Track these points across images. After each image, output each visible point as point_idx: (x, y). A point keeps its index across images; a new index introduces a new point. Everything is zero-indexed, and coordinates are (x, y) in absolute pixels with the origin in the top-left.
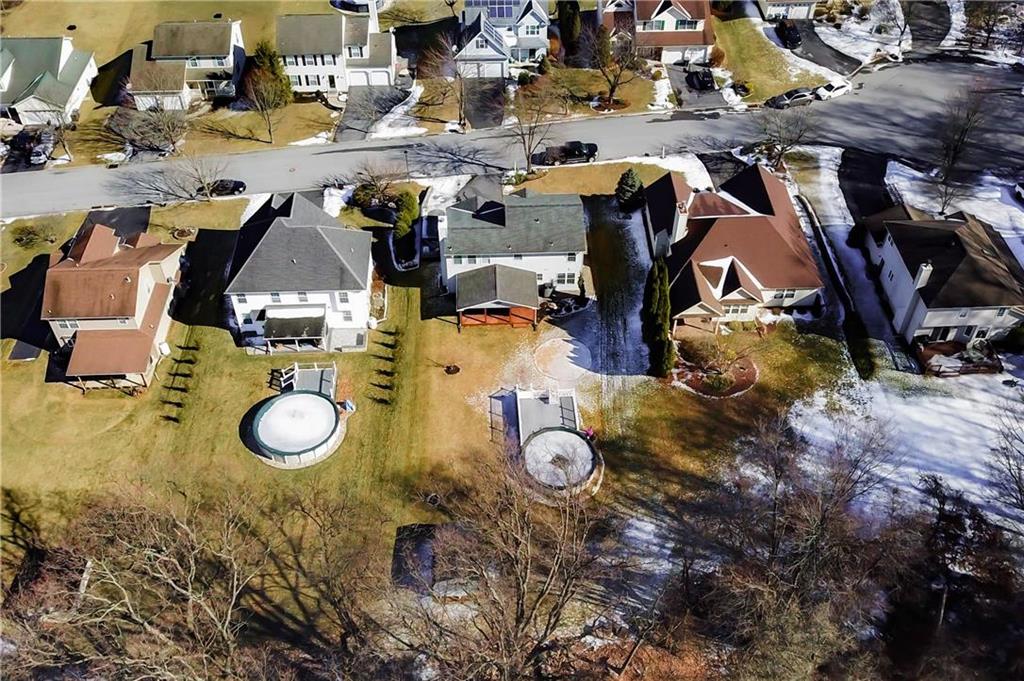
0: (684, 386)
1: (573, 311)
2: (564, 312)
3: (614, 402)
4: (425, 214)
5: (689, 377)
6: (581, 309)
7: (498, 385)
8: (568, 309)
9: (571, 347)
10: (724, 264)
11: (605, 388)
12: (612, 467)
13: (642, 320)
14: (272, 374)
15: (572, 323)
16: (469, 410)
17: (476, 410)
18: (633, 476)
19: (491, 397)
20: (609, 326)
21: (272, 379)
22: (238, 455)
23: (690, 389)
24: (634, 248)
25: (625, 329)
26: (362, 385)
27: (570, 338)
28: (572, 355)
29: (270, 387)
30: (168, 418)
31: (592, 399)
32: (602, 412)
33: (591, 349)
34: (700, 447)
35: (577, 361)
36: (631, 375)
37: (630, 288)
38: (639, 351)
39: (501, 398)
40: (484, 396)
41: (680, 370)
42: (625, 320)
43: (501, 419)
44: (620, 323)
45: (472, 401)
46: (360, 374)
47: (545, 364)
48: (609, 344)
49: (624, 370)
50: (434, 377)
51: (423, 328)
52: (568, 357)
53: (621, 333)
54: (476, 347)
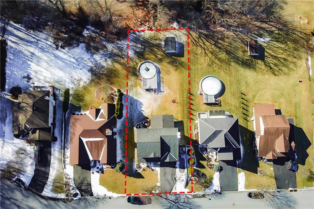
0: (115, 89)
1: (141, 123)
2: (143, 122)
3: (133, 88)
4: (186, 170)
5: (113, 91)
6: (138, 124)
7: (162, 96)
8: (142, 123)
9: (142, 109)
10: (98, 119)
11: (135, 94)
12: (135, 69)
13: (123, 113)
14: (221, 105)
15: (141, 118)
16: (169, 88)
17: (167, 88)
18: (131, 65)
19: (164, 92)
20: (131, 115)
21: (220, 103)
22: (224, 79)
23: (114, 88)
24: (121, 145)
25: (127, 111)
26: (197, 100)
27: (142, 112)
28: (142, 106)
29: (220, 100)
30: (244, 95)
31: (138, 91)
32: (136, 86)
33: (137, 108)
34: (115, 70)
35: (141, 104)
36: (128, 95)
37: (124, 128)
38: (125, 102)
39: (161, 92)
40: (165, 93)
41: (115, 94)
42: (127, 115)
43: (161, 85)
44: (129, 115)
45: (168, 91)
46: (198, 105)
47: (150, 103)
48: (132, 109)
49: (129, 97)
50: (178, 99)
51: (183, 118)
52: (143, 105)
53: (129, 111)
54: (168, 109)
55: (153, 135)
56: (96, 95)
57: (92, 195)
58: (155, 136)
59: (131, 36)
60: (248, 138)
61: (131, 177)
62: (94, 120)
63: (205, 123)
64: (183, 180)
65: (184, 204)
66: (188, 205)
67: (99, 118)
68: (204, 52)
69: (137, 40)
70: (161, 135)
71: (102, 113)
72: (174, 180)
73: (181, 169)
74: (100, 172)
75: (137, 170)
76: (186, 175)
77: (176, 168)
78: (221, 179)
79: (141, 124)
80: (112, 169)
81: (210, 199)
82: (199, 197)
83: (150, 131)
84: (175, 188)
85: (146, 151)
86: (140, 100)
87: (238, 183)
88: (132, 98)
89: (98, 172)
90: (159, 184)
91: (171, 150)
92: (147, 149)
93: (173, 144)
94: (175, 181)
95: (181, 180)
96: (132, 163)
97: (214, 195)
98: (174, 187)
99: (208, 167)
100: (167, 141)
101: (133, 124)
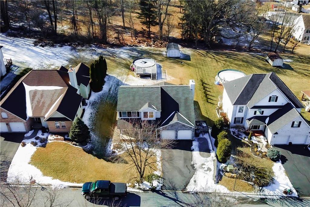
3: (122, 75)
4: (213, 154)
11: (124, 79)
16: (174, 76)
17: (171, 76)
19: (166, 79)
20: (116, 94)
26: (215, 89)
31: (130, 78)
32: (127, 75)
39: (162, 79)
40: (169, 79)
49: (116, 79)
64: (209, 169)
68: (215, 60)
69: (133, 50)
72: (191, 168)
73: (202, 153)
74: (39, 144)
75: (114, 152)
76: (214, 160)
77: (193, 150)
80: (64, 142)
82: (253, 202)
84: (195, 181)
89: (35, 144)
90: (158, 173)
91: (181, 109)
93: (184, 98)
94: (192, 170)
95: (206, 169)
97: (286, 202)
98: (192, 180)
99: (256, 155)
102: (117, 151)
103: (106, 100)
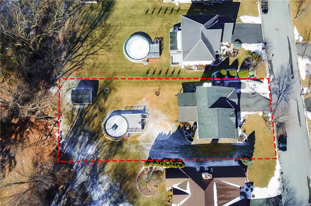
0: (142, 170)
1: (186, 136)
2: (185, 132)
3: (141, 146)
4: (242, 81)
5: (146, 172)
6: (187, 138)
7: (150, 108)
8: (186, 134)
9: (167, 133)
10: (188, 191)
11: (148, 143)
12: (112, 143)
13: (175, 159)
14: (161, 38)
15: (180, 135)
16: (140, 99)
17: (140, 101)
18: (108, 149)
19: (145, 106)
20: (177, 148)
21: (159, 38)
22: (128, 33)
23: (141, 172)
24: (217, 160)
25: (172, 153)
26: (155, 66)
27: (171, 133)
28: (163, 134)
29: (155, 38)
30: (147, 11)
31: (144, 139)
32: (137, 142)
33: (167, 141)
34: (115, 171)
35: (160, 135)
36: (150, 152)
37: (194, 157)
38: (160, 156)
39: (145, 109)
40: (146, 104)
41: (149, 169)
42: (177, 153)
43: (136, 109)
44: (177, 151)
45: (144, 100)
46: (161, 65)
47: (160, 124)
48: (168, 147)
49: (153, 150)
50: (155, 88)
51: (178, 83)
52: (162, 132)
53: (171, 151)
54: (168, 101)
55: (208, 117)
56: (150, 196)
57: (280, 197)
58: (209, 114)
59: (67, 149)
60: (200, 10)
61: (254, 148)
62: (190, 196)
63: (189, 53)
64: (254, 85)
65: (281, 84)
66: (282, 80)
67: (186, 189)
68: (91, 55)
69: (73, 142)
70: (207, 108)
71: (178, 186)
72: (254, 95)
73: (241, 87)
74: (251, 187)
75: (246, 141)
76: (248, 81)
77: (240, 92)
78: (249, 42)
79: (188, 135)
80: (247, 172)
81: (273, 55)
82: (272, 67)
83: (202, 122)
84: (264, 94)
85: (228, 127)
86: (156, 136)
87: (253, 23)
88: (154, 147)
89: (252, 190)
90: (261, 114)
91: (224, 96)
92: (226, 125)
93: (217, 93)
94: (256, 95)
95: (254, 87)
96: (236, 146)
97: (268, 50)
98: (263, 95)
99: (236, 56)
100: (214, 101)
101: (188, 146)
102: (245, 139)
103: (189, 153)
